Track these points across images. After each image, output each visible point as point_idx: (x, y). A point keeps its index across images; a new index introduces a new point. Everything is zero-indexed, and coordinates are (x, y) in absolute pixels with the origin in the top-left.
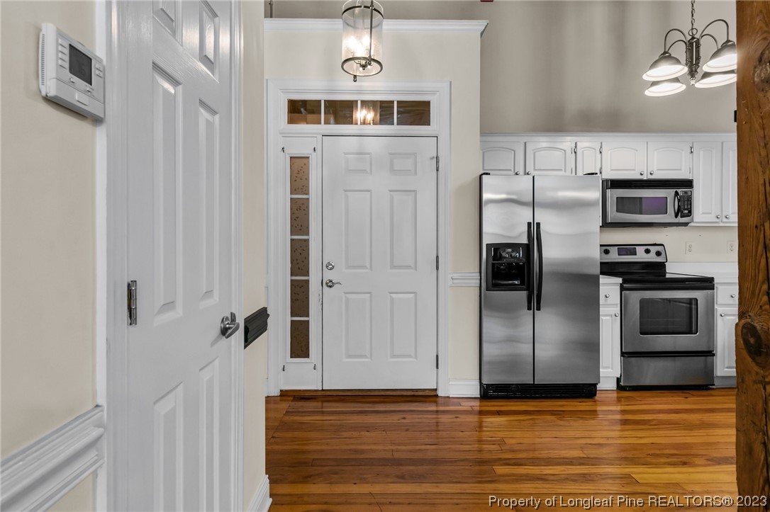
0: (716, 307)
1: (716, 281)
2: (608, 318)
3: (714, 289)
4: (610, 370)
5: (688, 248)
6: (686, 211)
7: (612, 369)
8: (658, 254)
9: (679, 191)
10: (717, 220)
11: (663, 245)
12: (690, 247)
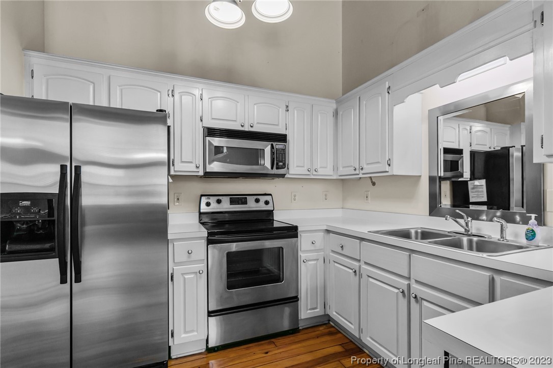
0: (300, 253)
1: (299, 229)
2: (192, 276)
3: (297, 237)
4: (196, 333)
5: (293, 197)
6: (281, 164)
7: (197, 332)
8: (267, 203)
9: (274, 144)
10: (308, 173)
11: (271, 195)
12: (295, 196)
